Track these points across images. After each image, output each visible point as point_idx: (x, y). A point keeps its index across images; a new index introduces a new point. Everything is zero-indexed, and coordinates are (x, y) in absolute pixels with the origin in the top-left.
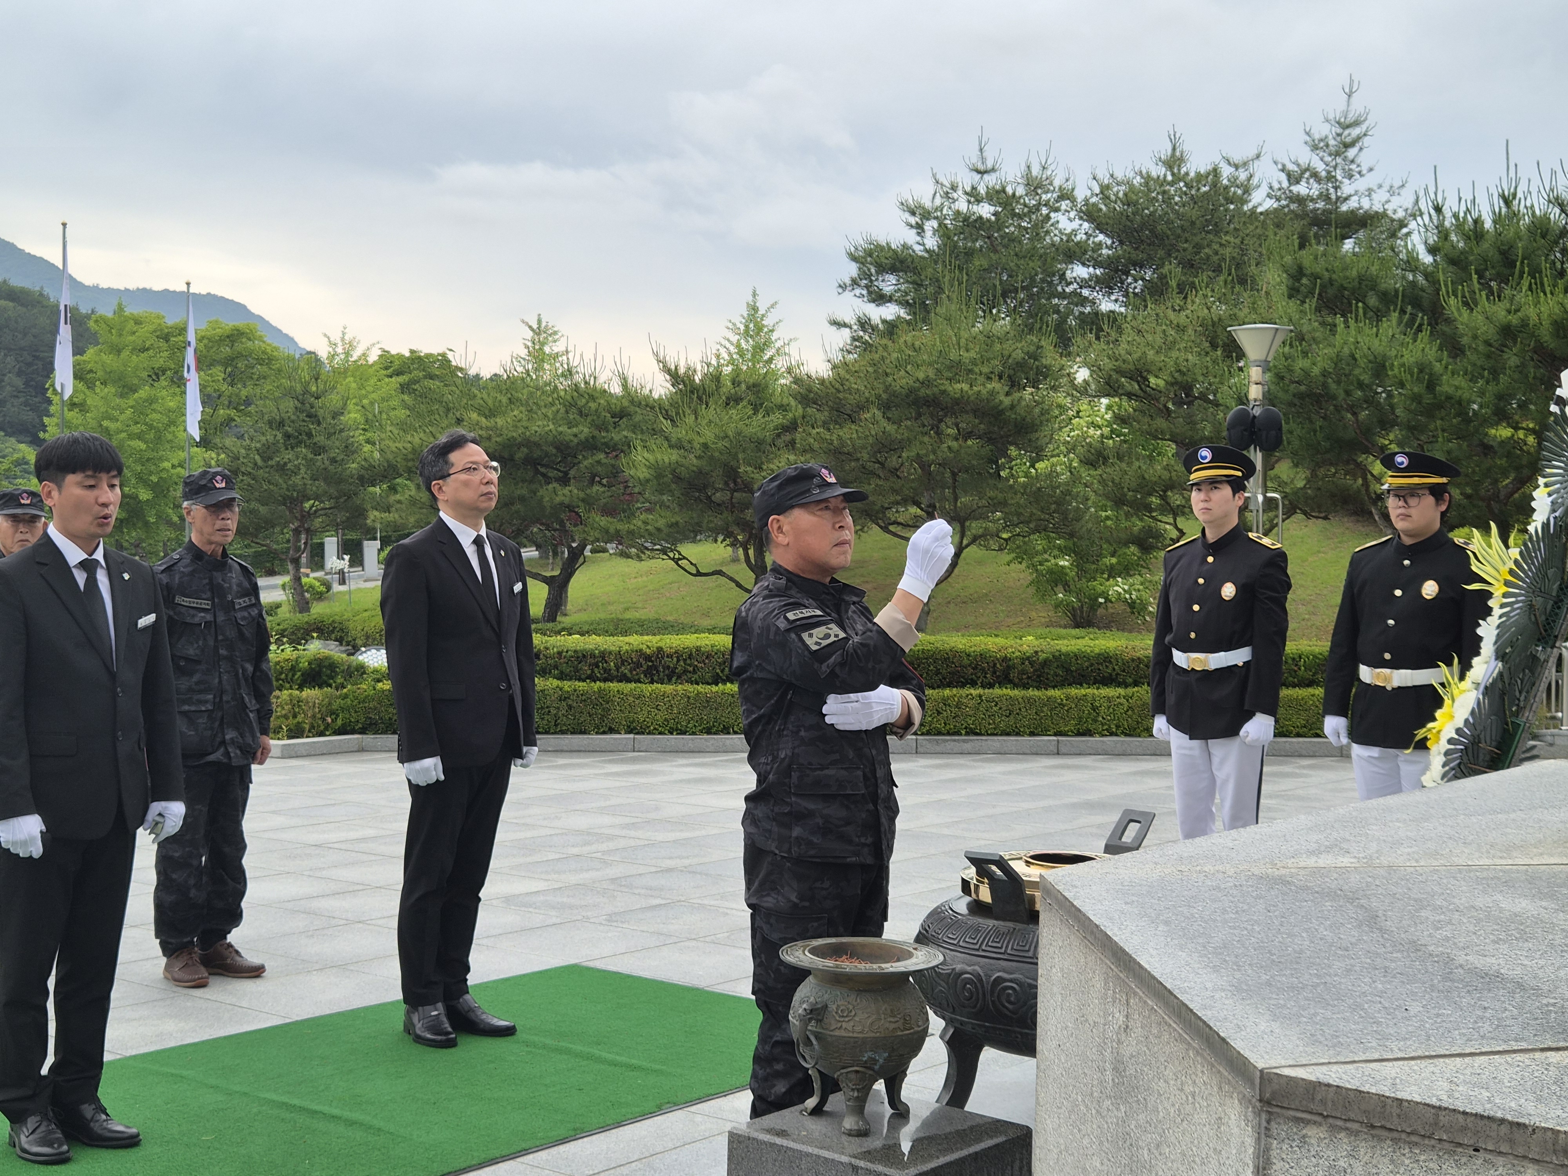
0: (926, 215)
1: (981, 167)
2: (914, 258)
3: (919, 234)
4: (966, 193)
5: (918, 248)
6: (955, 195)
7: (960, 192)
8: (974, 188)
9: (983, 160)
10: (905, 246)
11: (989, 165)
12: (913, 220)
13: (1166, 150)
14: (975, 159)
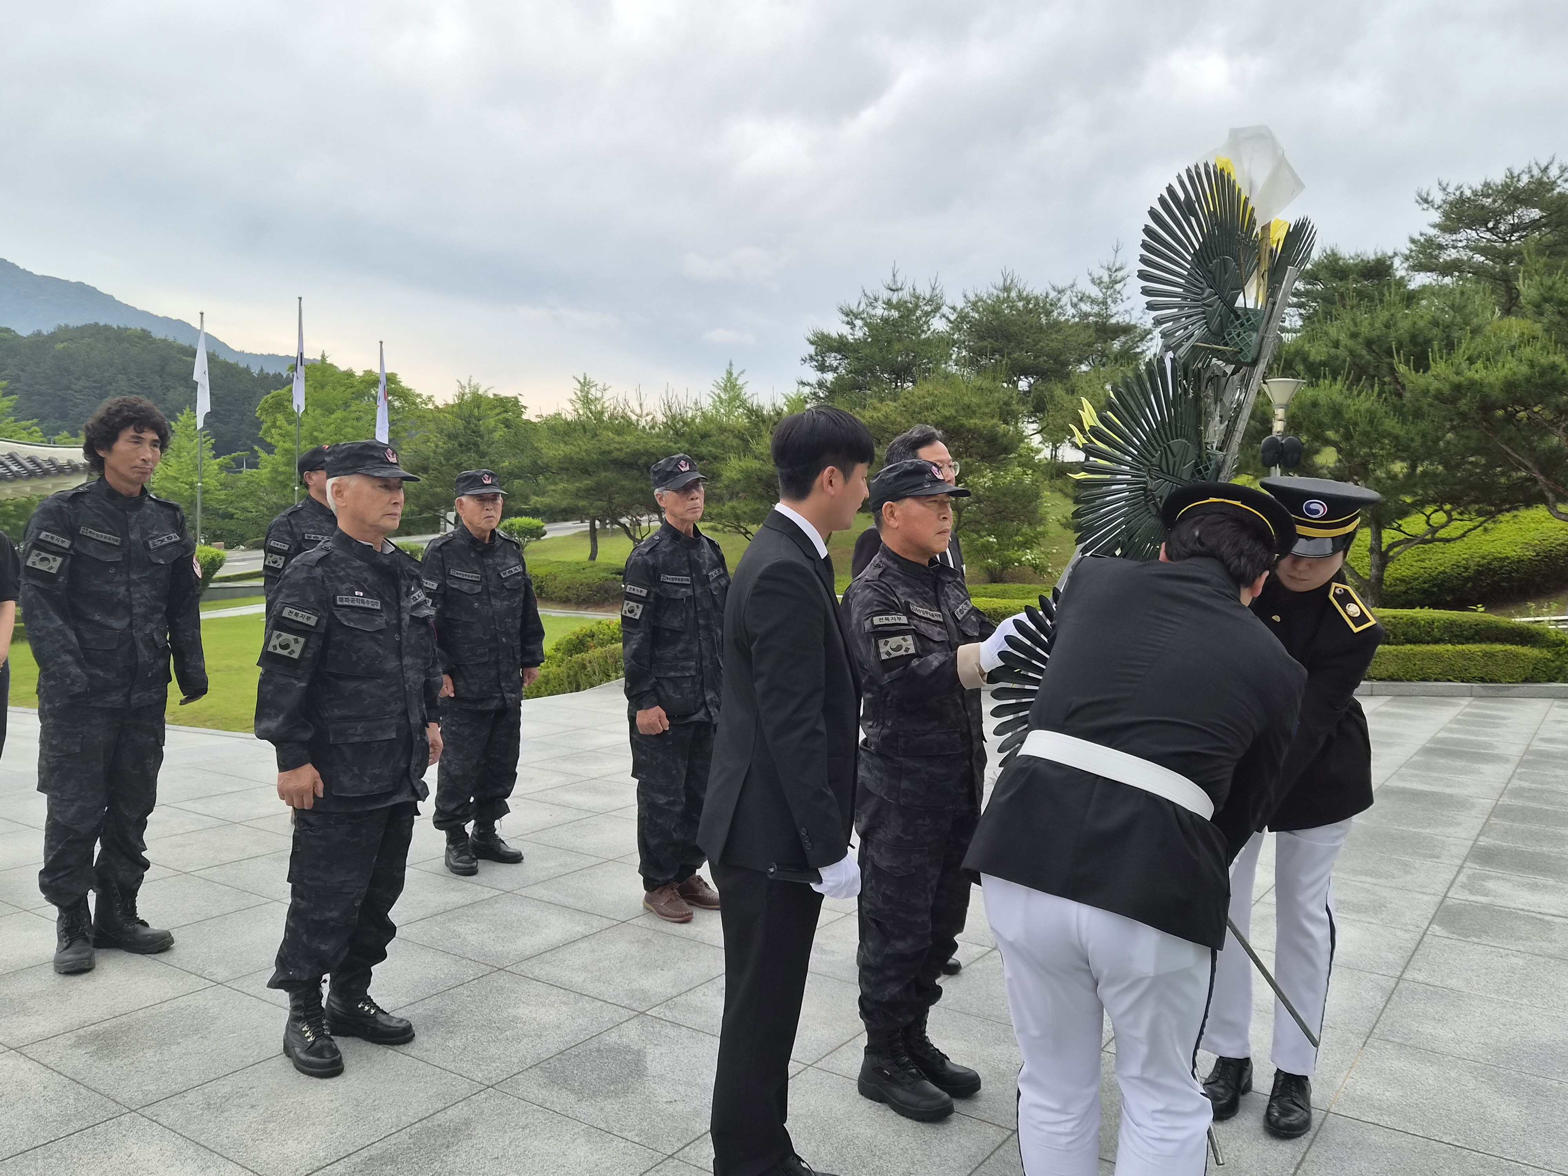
0: (856, 316)
1: (894, 287)
2: (848, 343)
3: (852, 328)
4: (884, 303)
5: (850, 337)
6: (876, 304)
7: (880, 302)
8: (889, 300)
9: (895, 282)
10: (841, 337)
11: (899, 286)
12: (846, 319)
13: (1000, 284)
14: (889, 280)
